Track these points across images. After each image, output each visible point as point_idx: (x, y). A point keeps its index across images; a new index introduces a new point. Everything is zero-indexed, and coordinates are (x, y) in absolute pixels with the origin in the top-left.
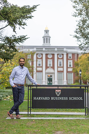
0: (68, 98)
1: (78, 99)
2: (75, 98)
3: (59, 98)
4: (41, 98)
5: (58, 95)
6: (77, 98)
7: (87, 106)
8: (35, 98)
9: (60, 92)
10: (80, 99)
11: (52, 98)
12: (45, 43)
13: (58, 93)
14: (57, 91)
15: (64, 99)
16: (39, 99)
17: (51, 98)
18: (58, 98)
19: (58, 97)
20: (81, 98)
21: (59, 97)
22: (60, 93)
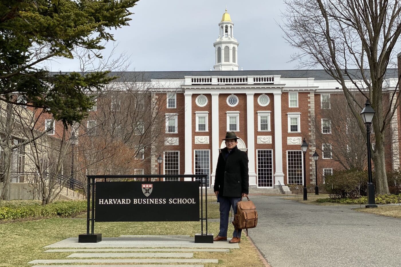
0: (167, 201)
1: (187, 201)
2: (180, 201)
3: (149, 200)
4: (113, 202)
5: (147, 195)
6: (185, 201)
7: (204, 217)
8: (101, 202)
9: (150, 188)
10: (190, 201)
11: (135, 201)
12: (223, 62)
13: (147, 191)
14: (144, 186)
15: (159, 201)
16: (111, 202)
17: (132, 201)
18: (146, 201)
19: (146, 198)
20: (192, 201)
21: (149, 197)
22: (151, 191)
